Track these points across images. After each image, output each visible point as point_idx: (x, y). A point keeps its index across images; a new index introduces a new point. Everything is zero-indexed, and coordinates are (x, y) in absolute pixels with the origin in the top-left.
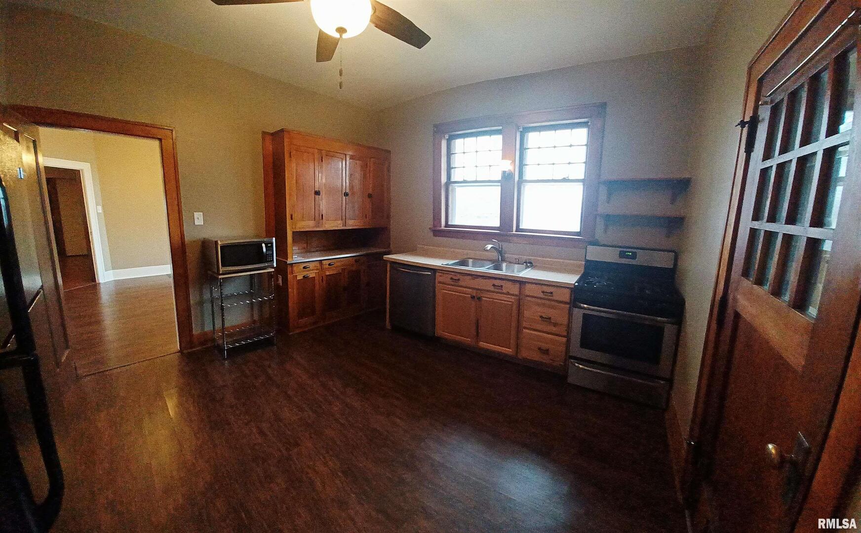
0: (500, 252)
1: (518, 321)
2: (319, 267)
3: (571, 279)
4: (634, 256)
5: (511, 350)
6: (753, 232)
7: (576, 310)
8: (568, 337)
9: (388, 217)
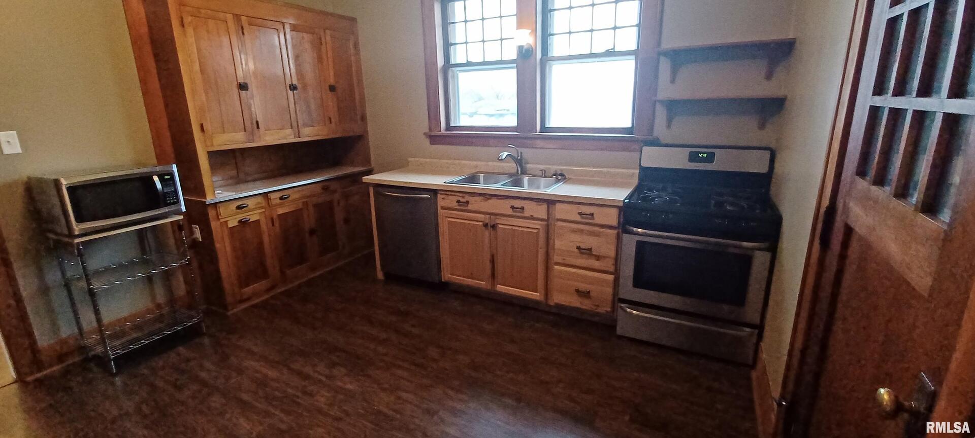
0: (519, 162)
1: (547, 255)
2: (264, 203)
3: (620, 195)
4: (710, 158)
5: (538, 294)
6: (875, 112)
7: (626, 237)
8: (616, 273)
9: (363, 118)
